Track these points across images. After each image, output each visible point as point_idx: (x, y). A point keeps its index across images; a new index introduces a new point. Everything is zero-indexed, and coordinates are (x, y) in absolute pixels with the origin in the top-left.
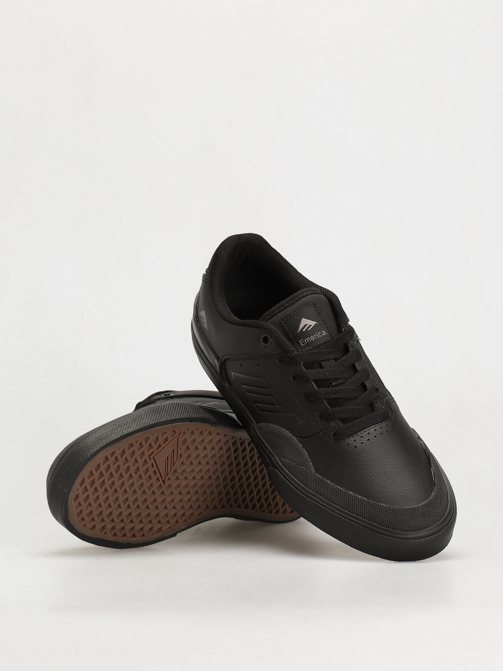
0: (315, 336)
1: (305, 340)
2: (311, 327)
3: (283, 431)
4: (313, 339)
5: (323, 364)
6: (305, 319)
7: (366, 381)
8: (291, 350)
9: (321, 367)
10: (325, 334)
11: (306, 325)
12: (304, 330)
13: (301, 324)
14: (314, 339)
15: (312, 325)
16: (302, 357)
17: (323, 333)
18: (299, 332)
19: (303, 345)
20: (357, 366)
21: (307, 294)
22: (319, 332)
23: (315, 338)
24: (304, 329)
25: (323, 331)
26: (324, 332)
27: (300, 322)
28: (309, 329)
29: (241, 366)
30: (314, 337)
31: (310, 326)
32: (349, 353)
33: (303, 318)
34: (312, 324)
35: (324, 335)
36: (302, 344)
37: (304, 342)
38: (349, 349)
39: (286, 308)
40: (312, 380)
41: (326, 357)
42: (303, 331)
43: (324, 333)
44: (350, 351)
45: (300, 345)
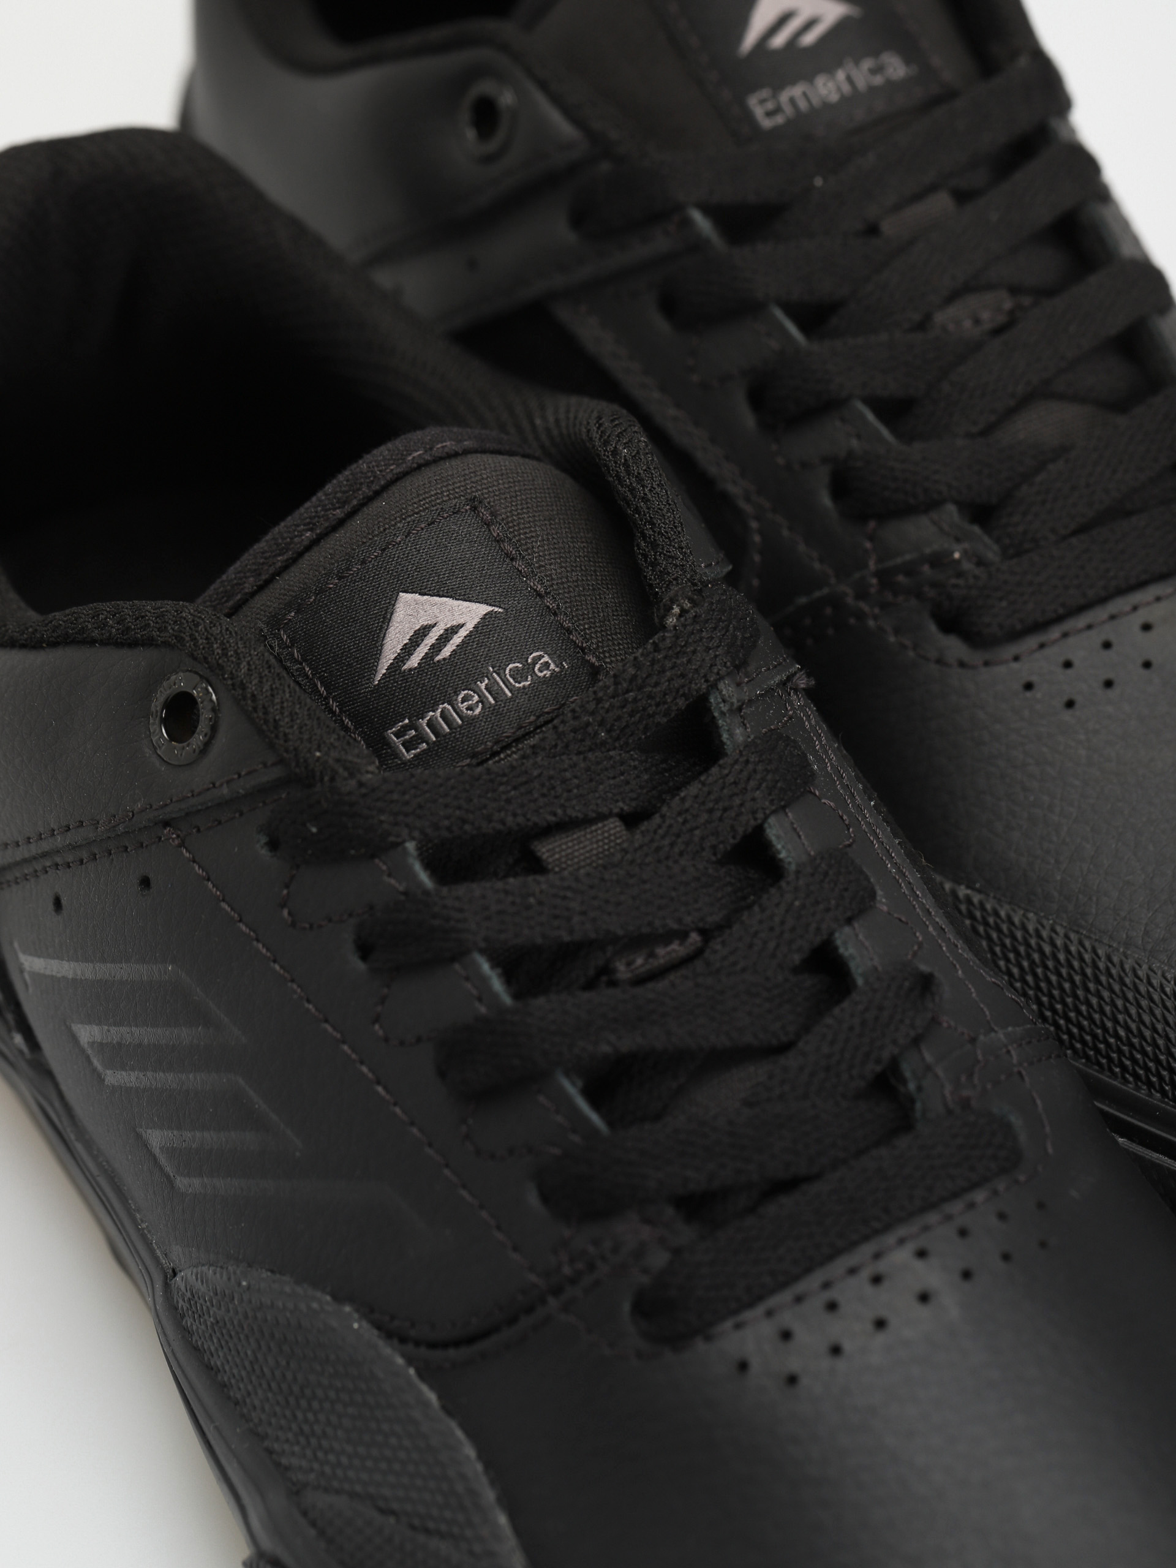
0: (483, 686)
1: (423, 723)
2: (457, 640)
3: (315, 1305)
4: (469, 708)
5: (545, 850)
6: (417, 596)
7: (847, 930)
8: (338, 761)
9: (536, 866)
10: (552, 666)
11: (422, 633)
12: (414, 661)
13: (391, 629)
14: (478, 711)
15: (461, 626)
16: (407, 803)
17: (537, 666)
18: (379, 677)
19: (409, 756)
20: (778, 837)
21: (428, 457)
22: (512, 661)
23: (482, 700)
24: (410, 654)
25: (534, 654)
26: (546, 659)
27: (385, 617)
28: (446, 652)
29: (58, 904)
30: (476, 698)
31: (453, 631)
32: (721, 762)
33: (403, 592)
34: (461, 621)
35: (547, 673)
36: (408, 751)
37: (421, 738)
38: (720, 736)
39: (300, 555)
40: (482, 952)
41: (562, 806)
42: (405, 667)
43: (547, 665)
44: (729, 746)
45: (396, 755)
